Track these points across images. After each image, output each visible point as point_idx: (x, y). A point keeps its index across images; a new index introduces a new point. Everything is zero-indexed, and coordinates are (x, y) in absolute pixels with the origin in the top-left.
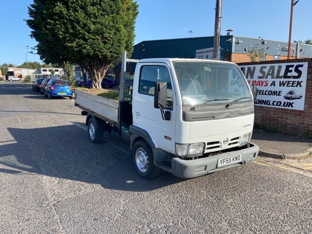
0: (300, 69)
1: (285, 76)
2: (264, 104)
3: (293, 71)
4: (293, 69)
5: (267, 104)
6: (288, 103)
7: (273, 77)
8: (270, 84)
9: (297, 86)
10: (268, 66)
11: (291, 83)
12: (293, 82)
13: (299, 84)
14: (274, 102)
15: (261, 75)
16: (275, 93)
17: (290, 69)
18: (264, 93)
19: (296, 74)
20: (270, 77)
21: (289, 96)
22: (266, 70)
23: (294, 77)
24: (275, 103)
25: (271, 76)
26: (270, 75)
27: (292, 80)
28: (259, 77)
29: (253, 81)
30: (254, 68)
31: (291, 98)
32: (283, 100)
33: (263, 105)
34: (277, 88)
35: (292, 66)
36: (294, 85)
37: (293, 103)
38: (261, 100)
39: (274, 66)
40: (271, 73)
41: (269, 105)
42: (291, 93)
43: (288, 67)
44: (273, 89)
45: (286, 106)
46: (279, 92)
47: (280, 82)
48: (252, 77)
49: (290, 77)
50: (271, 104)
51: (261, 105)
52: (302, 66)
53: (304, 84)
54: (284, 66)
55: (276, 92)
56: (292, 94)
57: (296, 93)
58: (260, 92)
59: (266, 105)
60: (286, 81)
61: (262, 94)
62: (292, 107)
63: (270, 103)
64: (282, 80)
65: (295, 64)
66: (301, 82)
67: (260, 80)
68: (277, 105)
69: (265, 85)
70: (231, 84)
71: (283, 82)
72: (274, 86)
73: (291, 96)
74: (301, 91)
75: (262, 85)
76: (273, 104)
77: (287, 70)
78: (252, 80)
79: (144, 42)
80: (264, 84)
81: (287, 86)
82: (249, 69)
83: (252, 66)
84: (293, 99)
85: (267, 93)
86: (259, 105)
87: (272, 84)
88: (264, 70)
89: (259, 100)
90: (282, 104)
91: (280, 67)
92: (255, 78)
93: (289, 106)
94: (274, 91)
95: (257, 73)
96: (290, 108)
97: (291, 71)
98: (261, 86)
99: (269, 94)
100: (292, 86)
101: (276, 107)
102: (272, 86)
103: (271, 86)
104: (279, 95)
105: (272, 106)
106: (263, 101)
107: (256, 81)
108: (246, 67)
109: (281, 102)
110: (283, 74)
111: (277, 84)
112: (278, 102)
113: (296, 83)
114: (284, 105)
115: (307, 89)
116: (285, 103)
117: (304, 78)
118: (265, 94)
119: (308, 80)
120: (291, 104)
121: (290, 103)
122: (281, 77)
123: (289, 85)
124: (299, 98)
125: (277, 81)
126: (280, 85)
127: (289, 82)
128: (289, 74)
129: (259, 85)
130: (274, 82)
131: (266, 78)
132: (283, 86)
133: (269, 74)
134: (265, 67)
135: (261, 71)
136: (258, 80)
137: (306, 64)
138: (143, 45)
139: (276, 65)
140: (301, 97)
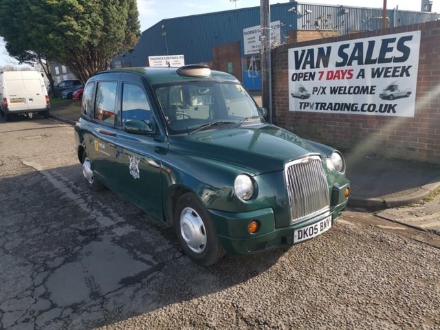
0: (406, 44)
1: (382, 59)
2: (348, 110)
3: (395, 49)
4: (394, 45)
5: (352, 110)
6: (386, 105)
7: (360, 63)
8: (355, 73)
9: (402, 75)
10: (352, 43)
11: (392, 70)
12: (395, 68)
13: (405, 71)
14: (363, 105)
15: (341, 60)
16: (364, 90)
17: (390, 45)
18: (347, 91)
19: (400, 54)
20: (355, 62)
21: (389, 93)
22: (349, 51)
23: (397, 60)
24: (366, 108)
25: (357, 61)
26: (355, 58)
27: (392, 64)
28: (338, 65)
29: (329, 72)
30: (329, 49)
31: (391, 97)
32: (379, 102)
33: (346, 112)
34: (368, 81)
35: (393, 40)
36: (397, 74)
37: (395, 105)
38: (343, 104)
39: (362, 43)
40: (356, 55)
41: (355, 110)
42: (391, 88)
43: (385, 42)
44: (361, 83)
45: (384, 111)
46: (372, 87)
47: (373, 69)
48: (326, 65)
49: (389, 60)
50: (359, 108)
51: (343, 112)
52: (410, 38)
53: (414, 72)
54: (378, 40)
55: (367, 87)
56: (393, 90)
57: (399, 88)
58: (340, 90)
59: (350, 112)
60: (383, 69)
61: (344, 93)
62: (394, 112)
63: (356, 108)
64: (376, 66)
65: (398, 36)
66: (409, 67)
67: (340, 68)
68: (369, 110)
69: (347, 78)
70: (293, 80)
71: (378, 69)
72: (363, 77)
73: (391, 93)
74: (409, 83)
75: (343, 78)
76: (362, 110)
77: (385, 48)
78: (326, 70)
79: (163, 22)
80: (347, 75)
81: (385, 76)
82: (321, 50)
83: (325, 46)
84: (395, 98)
85: (352, 91)
86: (339, 112)
87: (359, 75)
88: (345, 51)
89: (339, 104)
90: (377, 109)
91: (372, 44)
92: (332, 67)
93: (389, 112)
94: (363, 87)
95: (335, 58)
96: (391, 114)
97: (391, 49)
98: (341, 80)
99: (354, 93)
100: (394, 75)
101: (367, 113)
102: (360, 77)
103: (358, 78)
104: (371, 93)
105: (361, 113)
106: (346, 104)
107: (332, 72)
108: (316, 48)
109: (375, 106)
110: (378, 57)
111: (368, 73)
112: (370, 105)
113: (400, 69)
114: (380, 111)
115: (419, 79)
116: (381, 105)
117: (413, 60)
118: (349, 93)
119: (421, 62)
120: (391, 108)
121: (390, 105)
122: (374, 62)
123: (388, 74)
124: (406, 96)
125: (368, 68)
126: (373, 76)
127: (387, 68)
128: (388, 55)
129: (339, 78)
130: (363, 70)
131: (350, 64)
132: (379, 76)
133: (353, 58)
134: (347, 46)
135: (341, 53)
136: (335, 69)
137: (417, 35)
138: (163, 27)
139: (365, 42)
140: (410, 93)
